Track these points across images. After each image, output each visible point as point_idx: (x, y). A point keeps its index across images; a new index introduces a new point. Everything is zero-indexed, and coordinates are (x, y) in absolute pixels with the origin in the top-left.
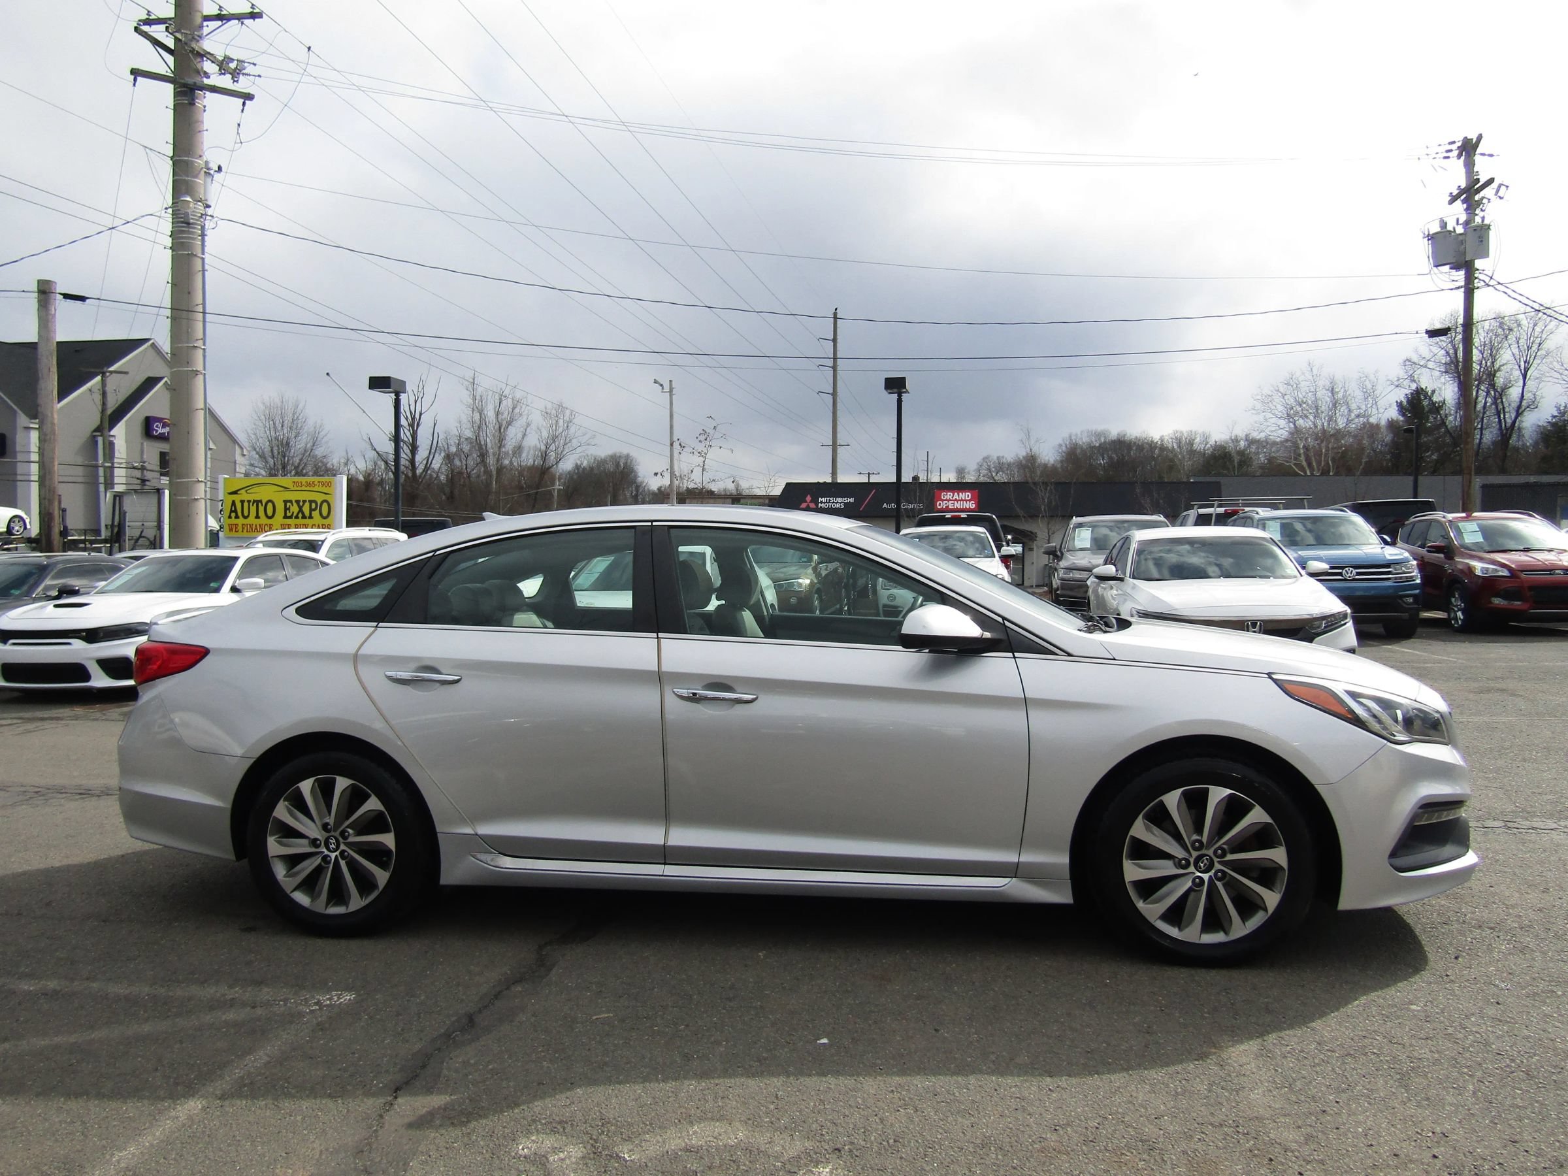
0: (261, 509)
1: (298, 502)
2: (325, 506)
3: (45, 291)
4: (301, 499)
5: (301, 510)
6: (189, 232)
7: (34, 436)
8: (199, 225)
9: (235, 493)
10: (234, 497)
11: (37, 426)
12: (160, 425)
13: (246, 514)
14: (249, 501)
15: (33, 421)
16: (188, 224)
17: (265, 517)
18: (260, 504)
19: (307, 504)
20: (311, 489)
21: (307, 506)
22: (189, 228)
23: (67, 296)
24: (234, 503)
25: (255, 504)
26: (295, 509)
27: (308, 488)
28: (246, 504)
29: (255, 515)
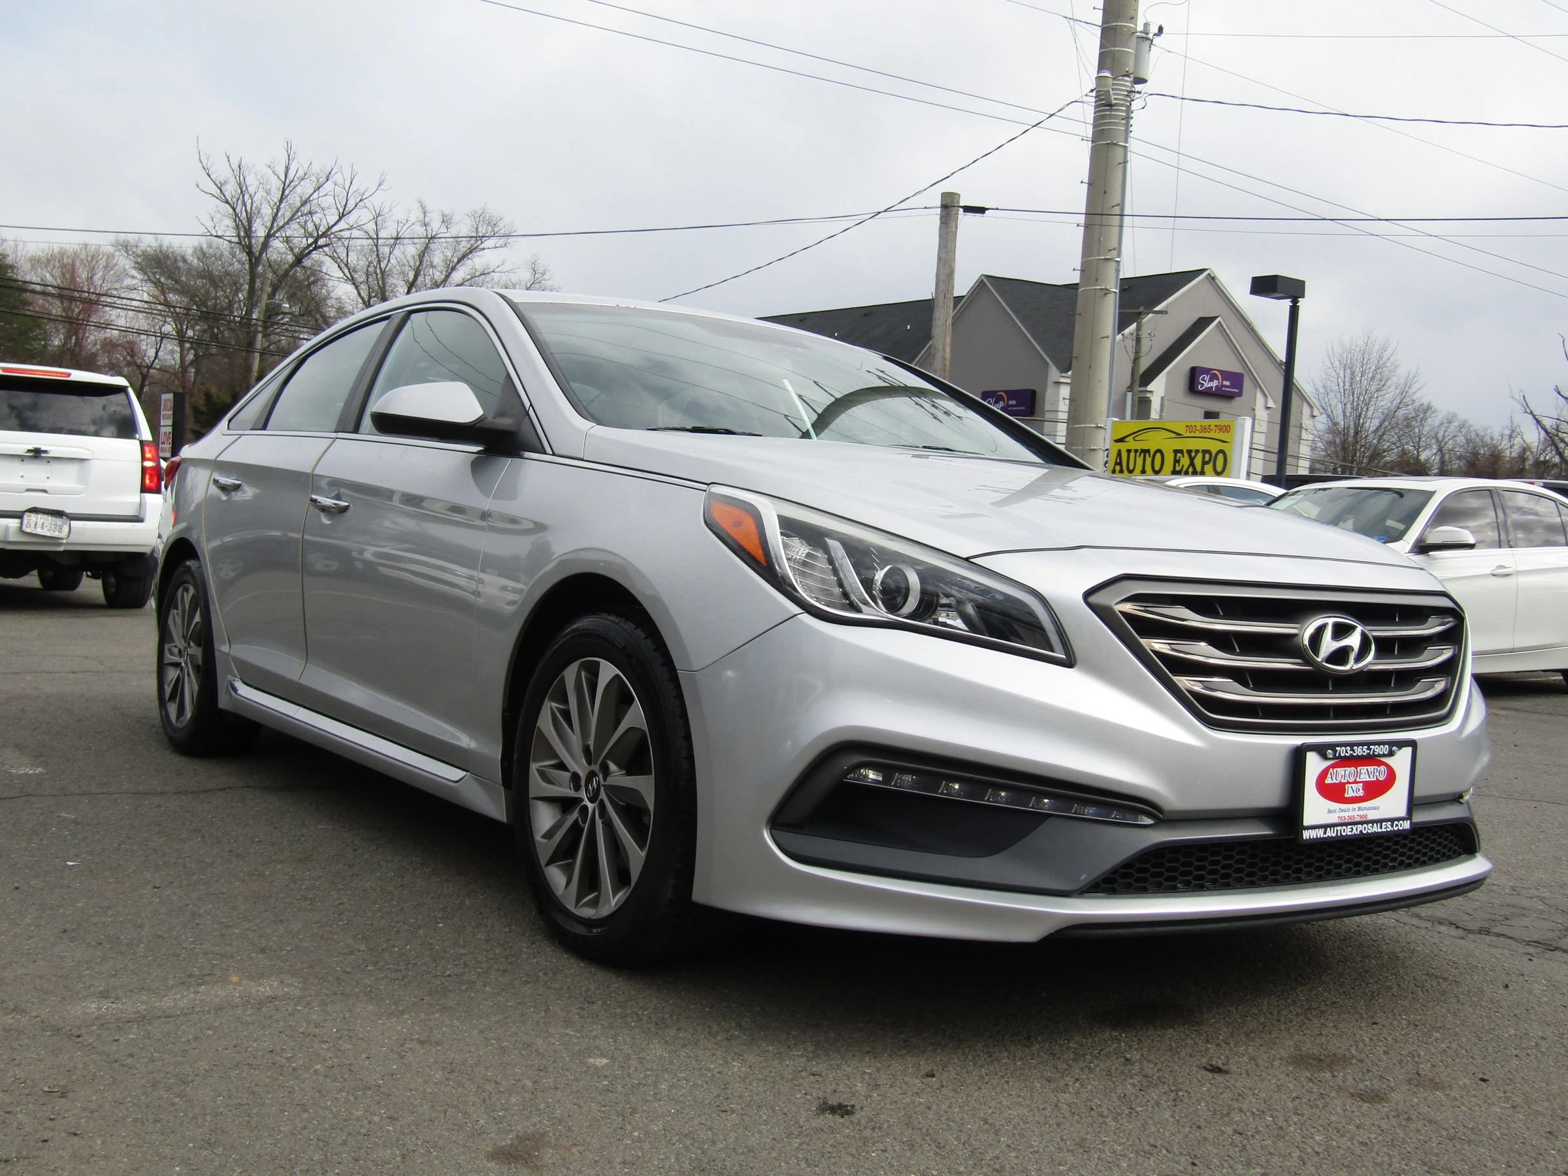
0: (1149, 460)
1: (1189, 452)
2: (1220, 457)
3: (949, 206)
4: (1193, 448)
5: (1192, 464)
6: (1111, 116)
7: (1065, 392)
8: (1122, 105)
9: (1121, 440)
10: (1121, 445)
11: (1068, 381)
12: (1207, 378)
13: (1131, 467)
14: (1136, 451)
15: (1063, 374)
16: (1111, 105)
17: (1152, 473)
18: (1147, 455)
19: (1200, 455)
20: (1207, 435)
21: (1199, 457)
22: (1110, 110)
23: (968, 209)
24: (1119, 451)
25: (1142, 455)
26: (1185, 461)
27: (1202, 435)
28: (1132, 454)
29: (1141, 469)
